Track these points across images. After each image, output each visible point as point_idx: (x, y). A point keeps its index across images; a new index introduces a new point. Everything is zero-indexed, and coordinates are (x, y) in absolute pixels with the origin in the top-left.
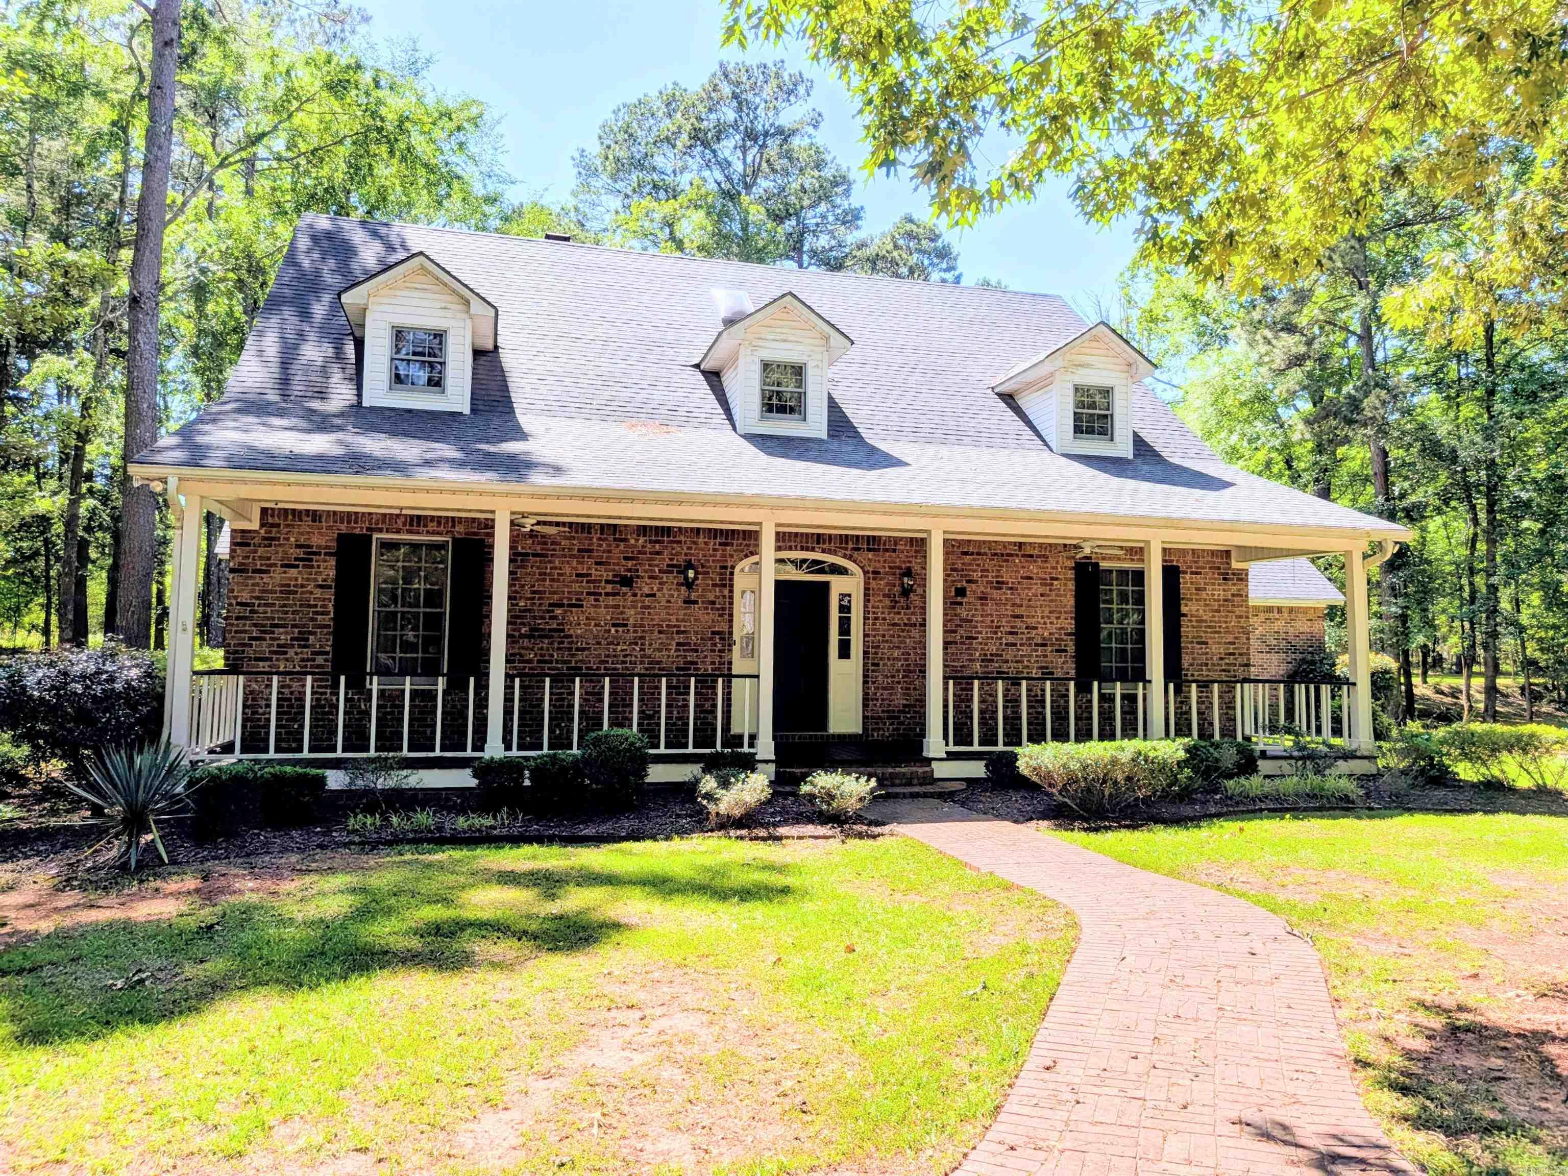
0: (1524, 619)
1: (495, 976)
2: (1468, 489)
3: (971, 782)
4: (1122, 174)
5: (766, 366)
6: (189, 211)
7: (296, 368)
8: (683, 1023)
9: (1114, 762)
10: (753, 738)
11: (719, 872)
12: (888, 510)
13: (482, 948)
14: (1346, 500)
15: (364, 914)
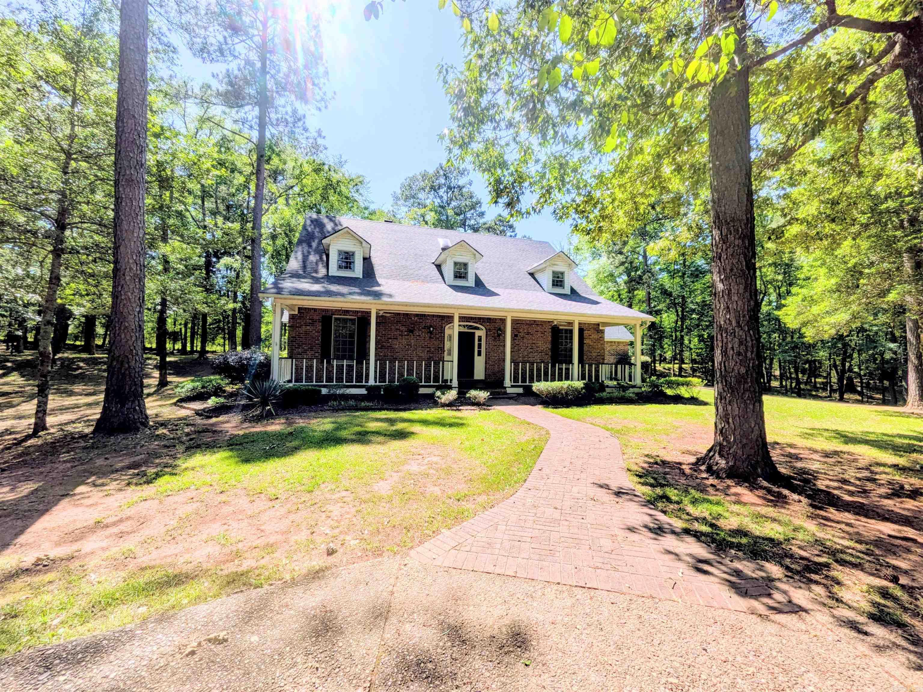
0: (692, 346)
1: (379, 446)
2: (675, 304)
3: (518, 394)
4: (568, 208)
5: (456, 264)
6: (270, 211)
7: (308, 263)
8: (435, 459)
9: (562, 387)
10: (451, 380)
11: (442, 419)
12: (494, 310)
13: (374, 438)
14: (637, 308)
15: (337, 429)
